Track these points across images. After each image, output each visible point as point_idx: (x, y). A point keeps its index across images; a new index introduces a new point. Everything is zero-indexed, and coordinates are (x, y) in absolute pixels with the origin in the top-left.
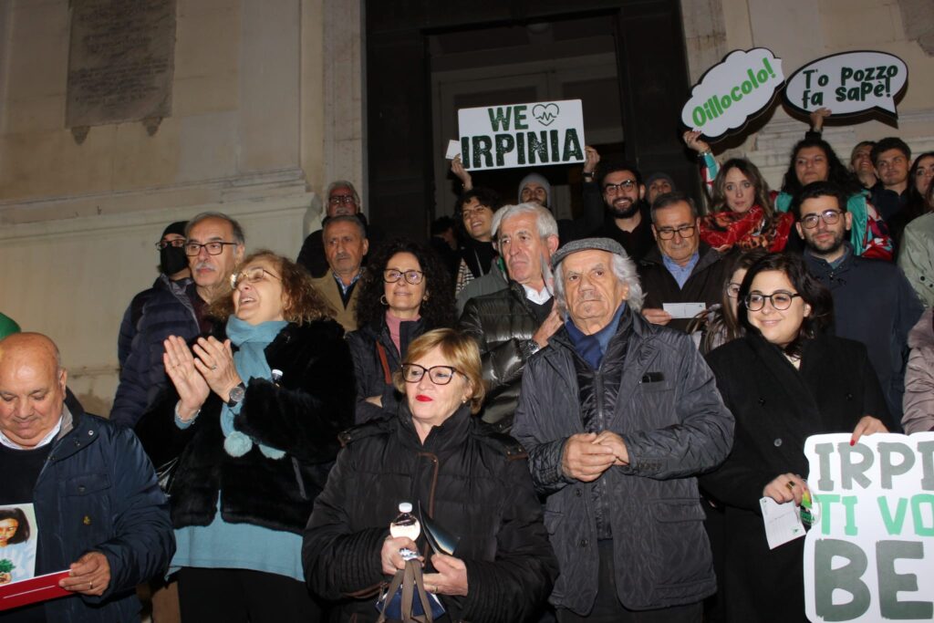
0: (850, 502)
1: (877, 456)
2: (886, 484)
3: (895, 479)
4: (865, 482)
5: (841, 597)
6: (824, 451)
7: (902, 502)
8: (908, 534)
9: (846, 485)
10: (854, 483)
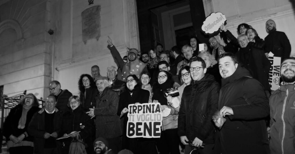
0: (133, 116)
1: (137, 108)
2: (138, 112)
3: (139, 111)
4: (136, 112)
5: (131, 132)
6: (131, 107)
7: (140, 115)
8: (140, 121)
9: (133, 113)
10: (134, 113)
